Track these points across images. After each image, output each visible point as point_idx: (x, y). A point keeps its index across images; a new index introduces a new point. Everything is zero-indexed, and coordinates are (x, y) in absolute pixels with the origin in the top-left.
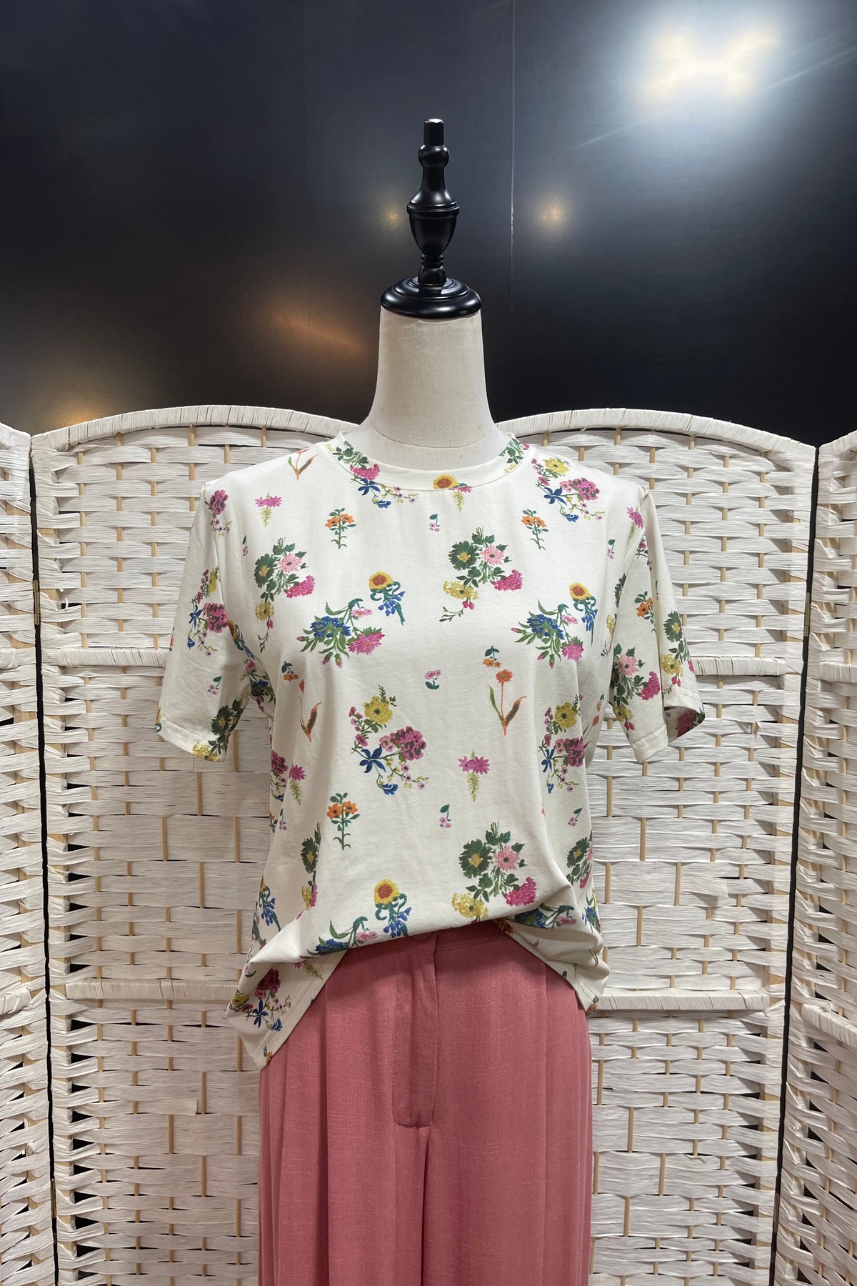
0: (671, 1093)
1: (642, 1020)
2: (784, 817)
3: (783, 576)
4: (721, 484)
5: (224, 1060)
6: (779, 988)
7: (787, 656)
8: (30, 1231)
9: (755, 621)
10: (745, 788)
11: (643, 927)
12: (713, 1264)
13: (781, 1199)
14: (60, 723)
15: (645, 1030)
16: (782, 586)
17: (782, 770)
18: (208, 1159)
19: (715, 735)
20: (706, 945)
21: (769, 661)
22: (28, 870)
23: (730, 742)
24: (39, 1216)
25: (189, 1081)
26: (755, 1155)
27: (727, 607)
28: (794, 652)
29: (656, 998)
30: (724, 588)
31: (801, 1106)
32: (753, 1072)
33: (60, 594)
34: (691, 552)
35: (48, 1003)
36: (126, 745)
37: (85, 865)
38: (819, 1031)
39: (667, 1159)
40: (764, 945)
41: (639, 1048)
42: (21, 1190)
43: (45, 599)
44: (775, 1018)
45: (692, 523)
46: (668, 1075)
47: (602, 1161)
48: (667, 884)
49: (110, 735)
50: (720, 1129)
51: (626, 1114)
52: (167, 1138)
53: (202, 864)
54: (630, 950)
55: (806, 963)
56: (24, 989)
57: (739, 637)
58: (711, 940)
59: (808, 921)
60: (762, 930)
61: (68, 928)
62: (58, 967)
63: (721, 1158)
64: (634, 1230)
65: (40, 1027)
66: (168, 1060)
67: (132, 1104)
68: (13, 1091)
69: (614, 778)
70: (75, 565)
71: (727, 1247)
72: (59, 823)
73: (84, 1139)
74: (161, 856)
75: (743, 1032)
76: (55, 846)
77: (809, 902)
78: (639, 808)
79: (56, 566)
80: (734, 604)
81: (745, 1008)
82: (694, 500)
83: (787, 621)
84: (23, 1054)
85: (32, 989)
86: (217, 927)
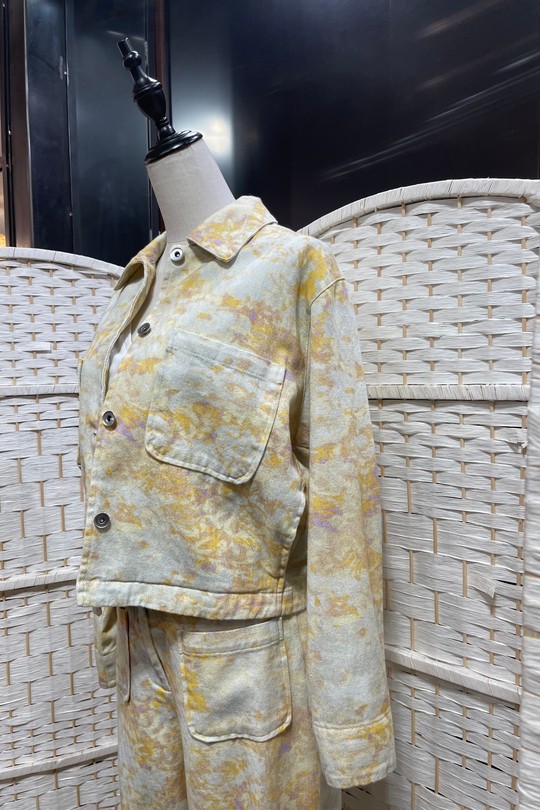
10: (518, 503)
19: (489, 453)
20: (492, 638)
27: (495, 340)
30: (491, 324)
34: (463, 296)
57: (506, 367)
69: (412, 482)
78: (430, 509)
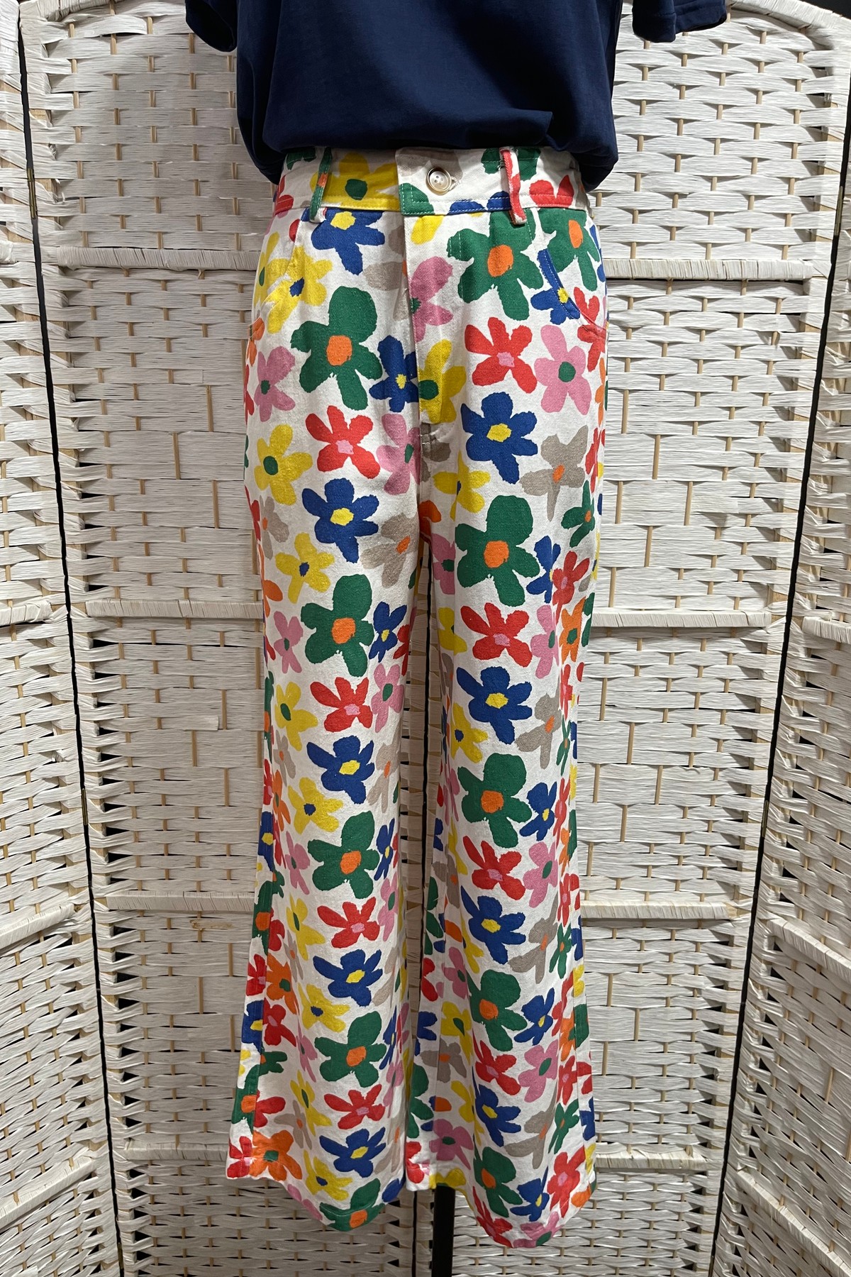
0: (671, 710)
1: (645, 639)
2: (799, 431)
3: (816, 168)
4: (757, 63)
5: (242, 679)
6: (781, 606)
7: (815, 257)
8: (63, 834)
9: (784, 221)
11: (652, 548)
12: (703, 868)
13: (771, 805)
14: (63, 330)
15: (649, 649)
16: (815, 180)
17: (801, 383)
18: (230, 772)
21: (795, 266)
22: (40, 481)
23: (751, 354)
24: (72, 820)
25: (209, 699)
26: (748, 764)
28: (823, 253)
29: (661, 615)
31: (795, 714)
32: (750, 688)
33: (57, 186)
35: (69, 620)
36: (133, 355)
37: (97, 483)
38: (820, 639)
39: (664, 771)
40: (770, 563)
41: (642, 667)
42: (53, 793)
43: (40, 189)
44: (775, 636)
45: (726, 107)
46: (669, 693)
47: (602, 771)
48: (678, 504)
49: (117, 344)
50: (716, 743)
51: (628, 728)
52: (191, 753)
53: (215, 482)
54: (638, 571)
55: (811, 577)
56: (45, 602)
58: (718, 561)
59: (817, 534)
60: (768, 549)
61: (85, 547)
62: (76, 585)
63: (714, 769)
64: (629, 836)
65: (63, 642)
66: (188, 679)
67: (156, 720)
68: (39, 700)
70: (71, 153)
71: (716, 852)
72: (69, 438)
73: (111, 752)
74: (174, 474)
75: (745, 652)
76: (66, 461)
77: (818, 516)
79: (50, 152)
80: (764, 201)
81: (746, 625)
82: (727, 80)
83: (817, 219)
84: (48, 666)
85: (53, 602)
86: (233, 547)
